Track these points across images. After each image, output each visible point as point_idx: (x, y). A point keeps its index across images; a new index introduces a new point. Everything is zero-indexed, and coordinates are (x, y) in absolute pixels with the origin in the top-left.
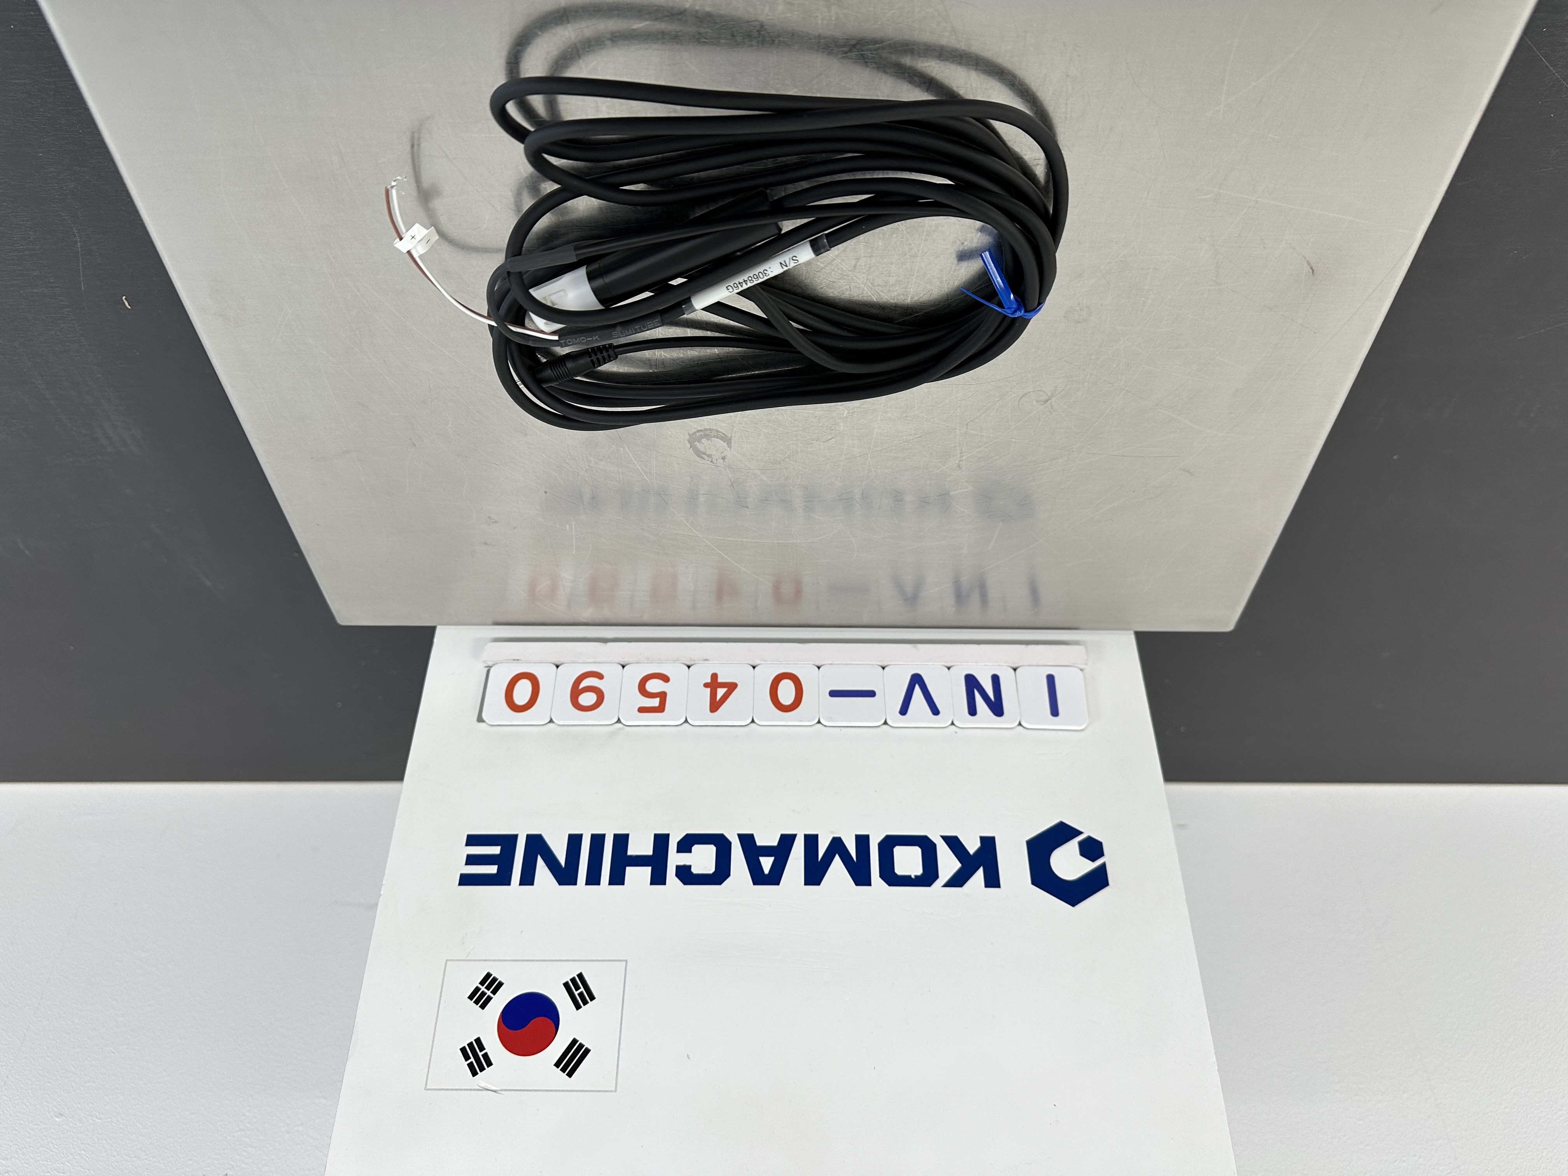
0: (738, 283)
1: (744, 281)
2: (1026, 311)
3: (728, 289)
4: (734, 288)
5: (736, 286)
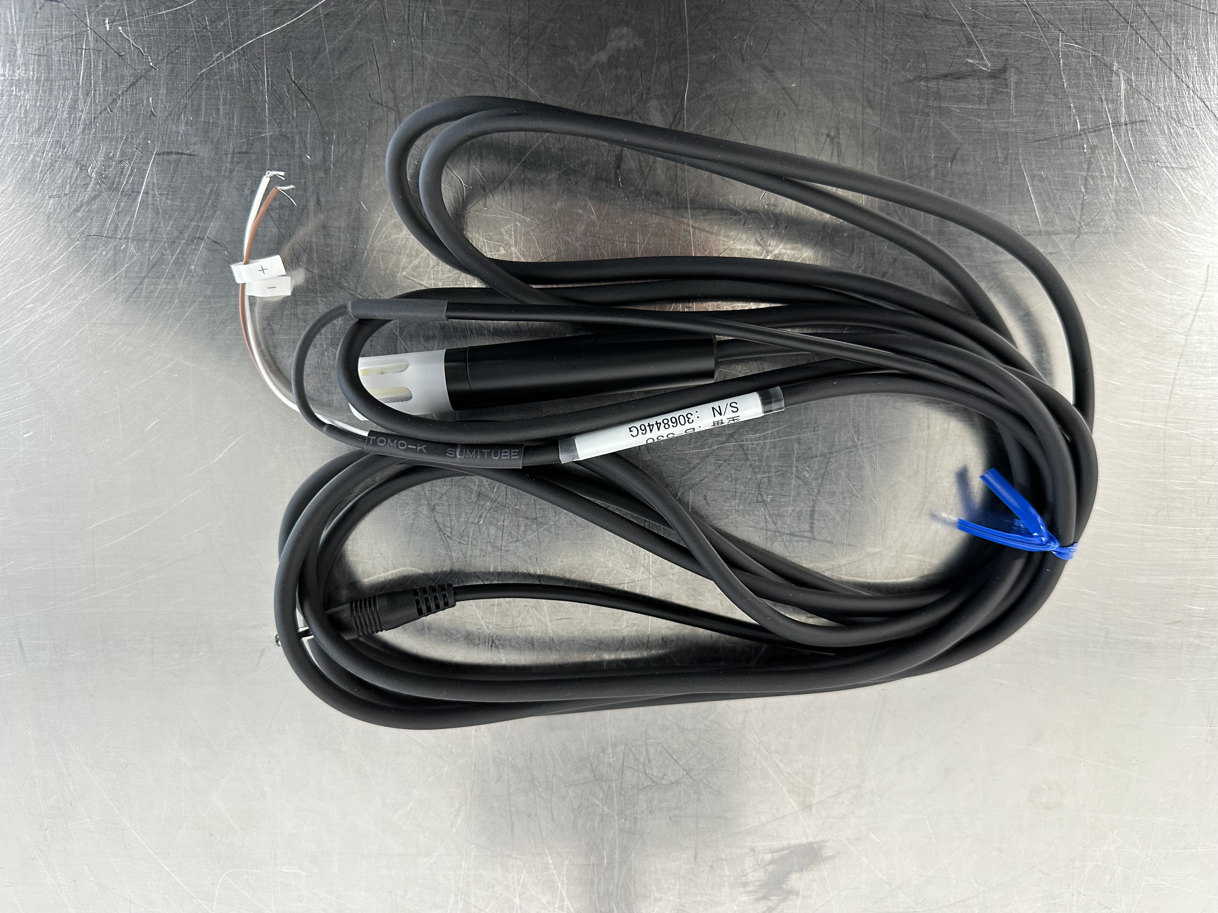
0: (646, 425)
1: (657, 424)
2: (1062, 547)
3: (631, 431)
4: (640, 431)
5: (643, 428)
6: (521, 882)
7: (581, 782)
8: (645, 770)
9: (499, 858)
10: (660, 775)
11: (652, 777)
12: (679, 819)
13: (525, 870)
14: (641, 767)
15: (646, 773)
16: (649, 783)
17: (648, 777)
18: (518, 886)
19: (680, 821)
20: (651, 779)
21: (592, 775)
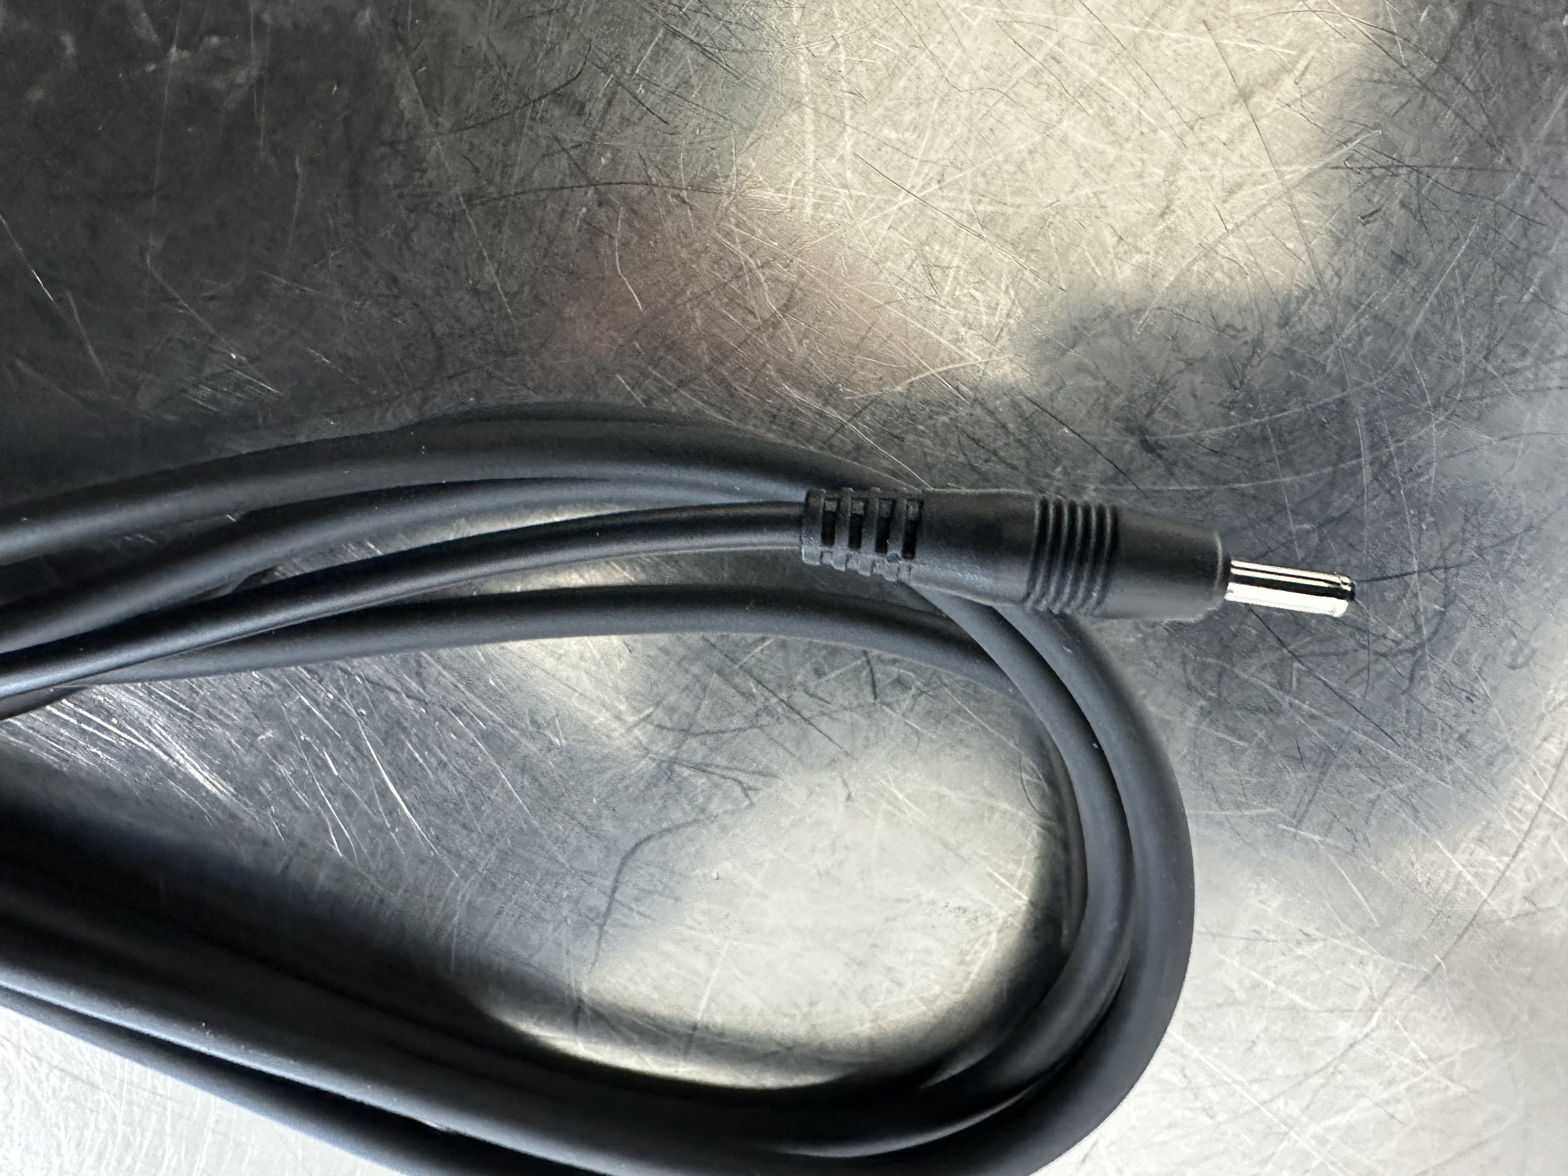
6: (1423, 1056)
7: (1307, 798)
8: (1377, 653)
9: (1344, 1067)
10: (1410, 628)
11: (1402, 646)
12: (1527, 651)
13: (1406, 1034)
14: (1363, 655)
15: (1384, 655)
16: (1408, 663)
17: (1395, 655)
18: (1428, 1067)
19: (1534, 651)
20: (1401, 652)
21: (1309, 767)
